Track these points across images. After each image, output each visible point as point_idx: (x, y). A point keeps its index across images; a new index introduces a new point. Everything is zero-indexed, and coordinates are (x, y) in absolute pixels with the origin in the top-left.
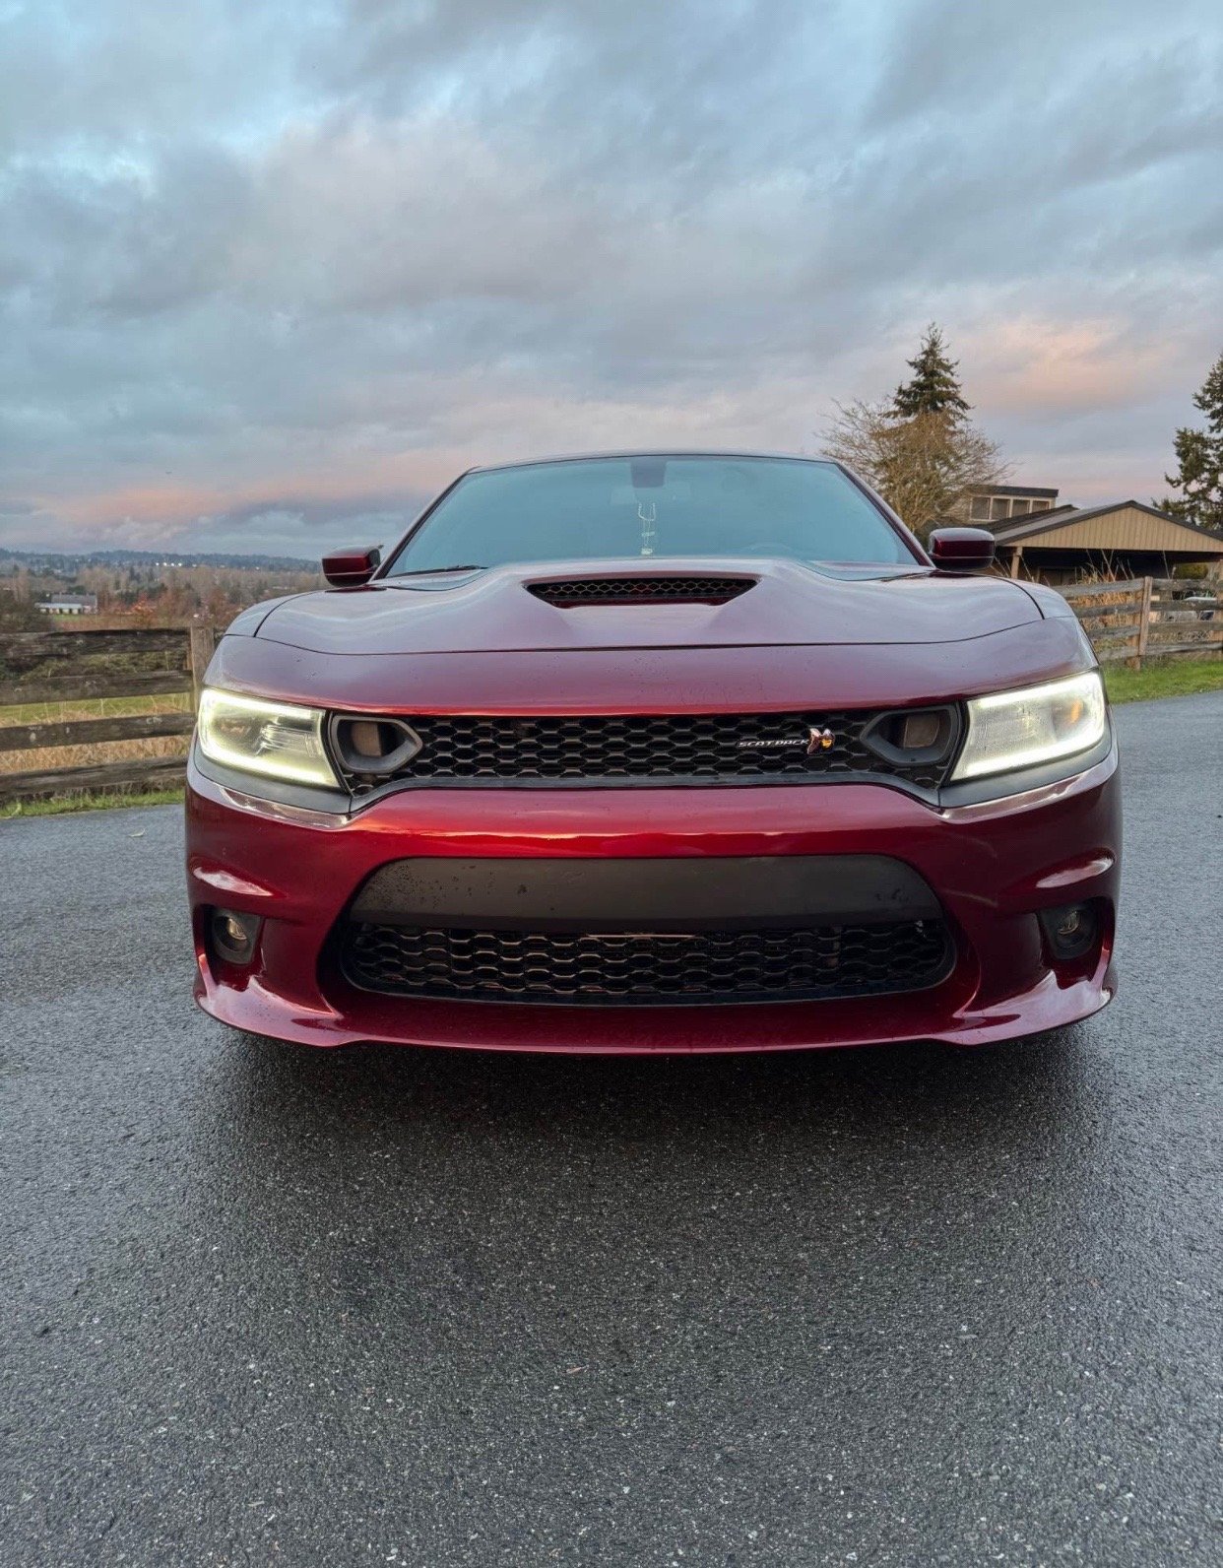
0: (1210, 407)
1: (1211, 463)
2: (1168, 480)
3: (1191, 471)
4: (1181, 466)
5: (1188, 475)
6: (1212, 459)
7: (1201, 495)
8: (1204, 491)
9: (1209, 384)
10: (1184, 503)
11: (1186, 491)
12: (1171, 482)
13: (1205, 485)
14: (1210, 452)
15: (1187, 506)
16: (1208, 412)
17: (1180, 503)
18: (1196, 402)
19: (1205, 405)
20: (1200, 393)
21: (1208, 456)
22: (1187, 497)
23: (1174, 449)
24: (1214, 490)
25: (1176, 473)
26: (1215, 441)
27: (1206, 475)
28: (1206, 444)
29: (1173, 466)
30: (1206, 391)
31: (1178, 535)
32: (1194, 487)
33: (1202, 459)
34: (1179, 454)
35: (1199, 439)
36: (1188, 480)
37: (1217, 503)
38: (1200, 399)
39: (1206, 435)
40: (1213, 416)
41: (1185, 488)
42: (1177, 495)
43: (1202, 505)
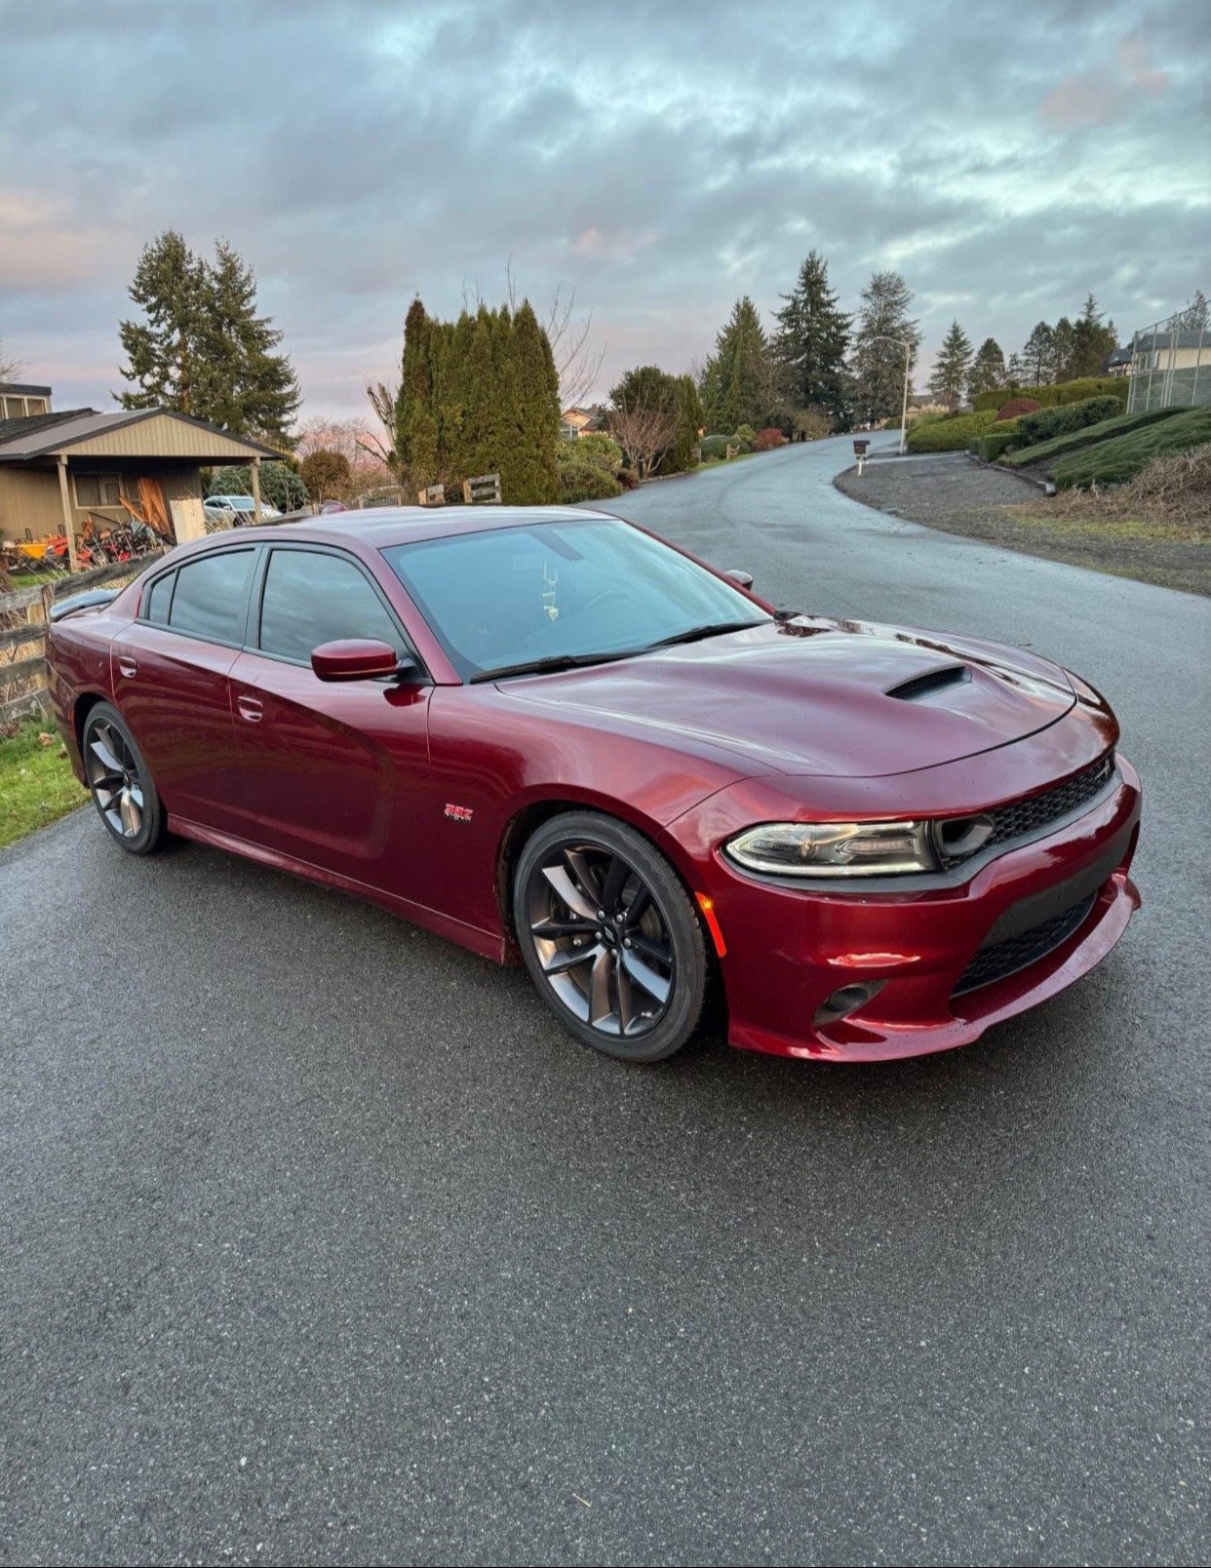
0: (145, 300)
1: (159, 357)
2: (123, 372)
3: (143, 364)
4: (132, 360)
5: (141, 368)
6: (158, 353)
7: (156, 389)
8: (158, 385)
9: (140, 277)
10: (143, 396)
11: (143, 385)
12: (127, 375)
13: (157, 379)
14: (155, 346)
15: (146, 399)
16: (144, 306)
17: (139, 396)
18: (131, 294)
19: (141, 299)
20: (134, 287)
21: (154, 350)
22: (144, 391)
23: (121, 341)
24: (167, 384)
25: (130, 368)
26: (158, 336)
27: (156, 369)
28: (151, 338)
29: (124, 359)
30: (139, 285)
31: (211, 443)
32: (149, 380)
33: (150, 352)
34: (126, 346)
35: (142, 332)
36: (142, 373)
37: (172, 397)
38: (135, 293)
39: (148, 329)
40: (150, 310)
41: (141, 381)
42: (135, 388)
43: (160, 398)
